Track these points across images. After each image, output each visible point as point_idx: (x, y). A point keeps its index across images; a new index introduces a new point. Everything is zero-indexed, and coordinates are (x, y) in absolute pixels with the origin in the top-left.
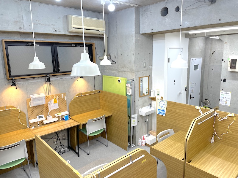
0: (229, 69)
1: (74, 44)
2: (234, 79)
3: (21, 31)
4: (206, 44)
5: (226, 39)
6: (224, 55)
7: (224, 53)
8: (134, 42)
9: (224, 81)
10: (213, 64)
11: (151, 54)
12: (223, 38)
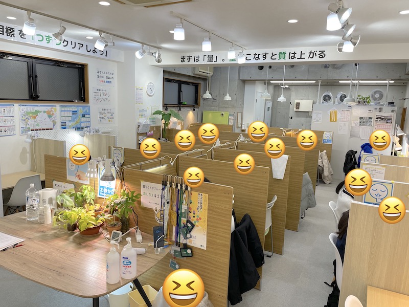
0: (295, 109)
1: (190, 83)
2: (298, 116)
3: (175, 72)
4: (274, 91)
5: (293, 88)
6: (291, 99)
7: (292, 98)
8: (237, 85)
9: (291, 118)
10: (279, 108)
11: (244, 95)
12: (291, 87)
